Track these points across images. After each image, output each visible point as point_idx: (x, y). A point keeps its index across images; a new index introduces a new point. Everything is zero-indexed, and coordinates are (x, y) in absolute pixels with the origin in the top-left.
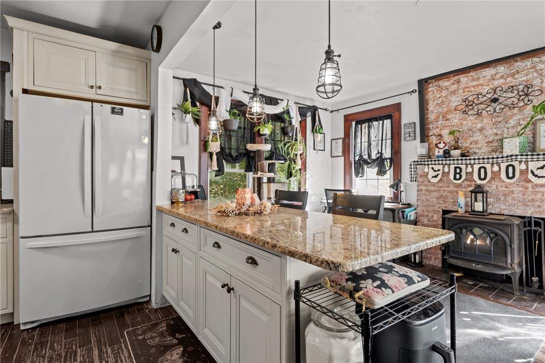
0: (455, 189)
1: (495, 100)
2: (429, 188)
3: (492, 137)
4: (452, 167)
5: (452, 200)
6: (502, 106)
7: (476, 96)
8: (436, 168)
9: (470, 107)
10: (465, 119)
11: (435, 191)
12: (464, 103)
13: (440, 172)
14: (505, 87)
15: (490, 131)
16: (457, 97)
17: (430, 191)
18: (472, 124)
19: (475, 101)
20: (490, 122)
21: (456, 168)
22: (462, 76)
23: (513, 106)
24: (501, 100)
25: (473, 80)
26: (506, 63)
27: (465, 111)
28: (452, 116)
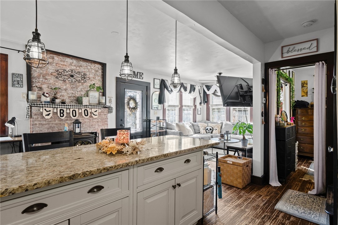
0: (59, 122)
1: (72, 76)
2: (42, 122)
3: (71, 94)
4: (59, 109)
5: (57, 129)
6: (75, 80)
7: (63, 71)
8: (48, 109)
9: (60, 76)
10: (57, 82)
11: (46, 124)
12: (57, 72)
13: (51, 112)
14: (77, 71)
15: (70, 91)
16: (53, 67)
17: (42, 125)
18: (61, 85)
19: (62, 73)
20: (70, 86)
21: (60, 110)
22: (55, 56)
23: (79, 82)
24: (75, 77)
25: (61, 61)
26: (77, 60)
27: (57, 77)
28: (49, 77)
